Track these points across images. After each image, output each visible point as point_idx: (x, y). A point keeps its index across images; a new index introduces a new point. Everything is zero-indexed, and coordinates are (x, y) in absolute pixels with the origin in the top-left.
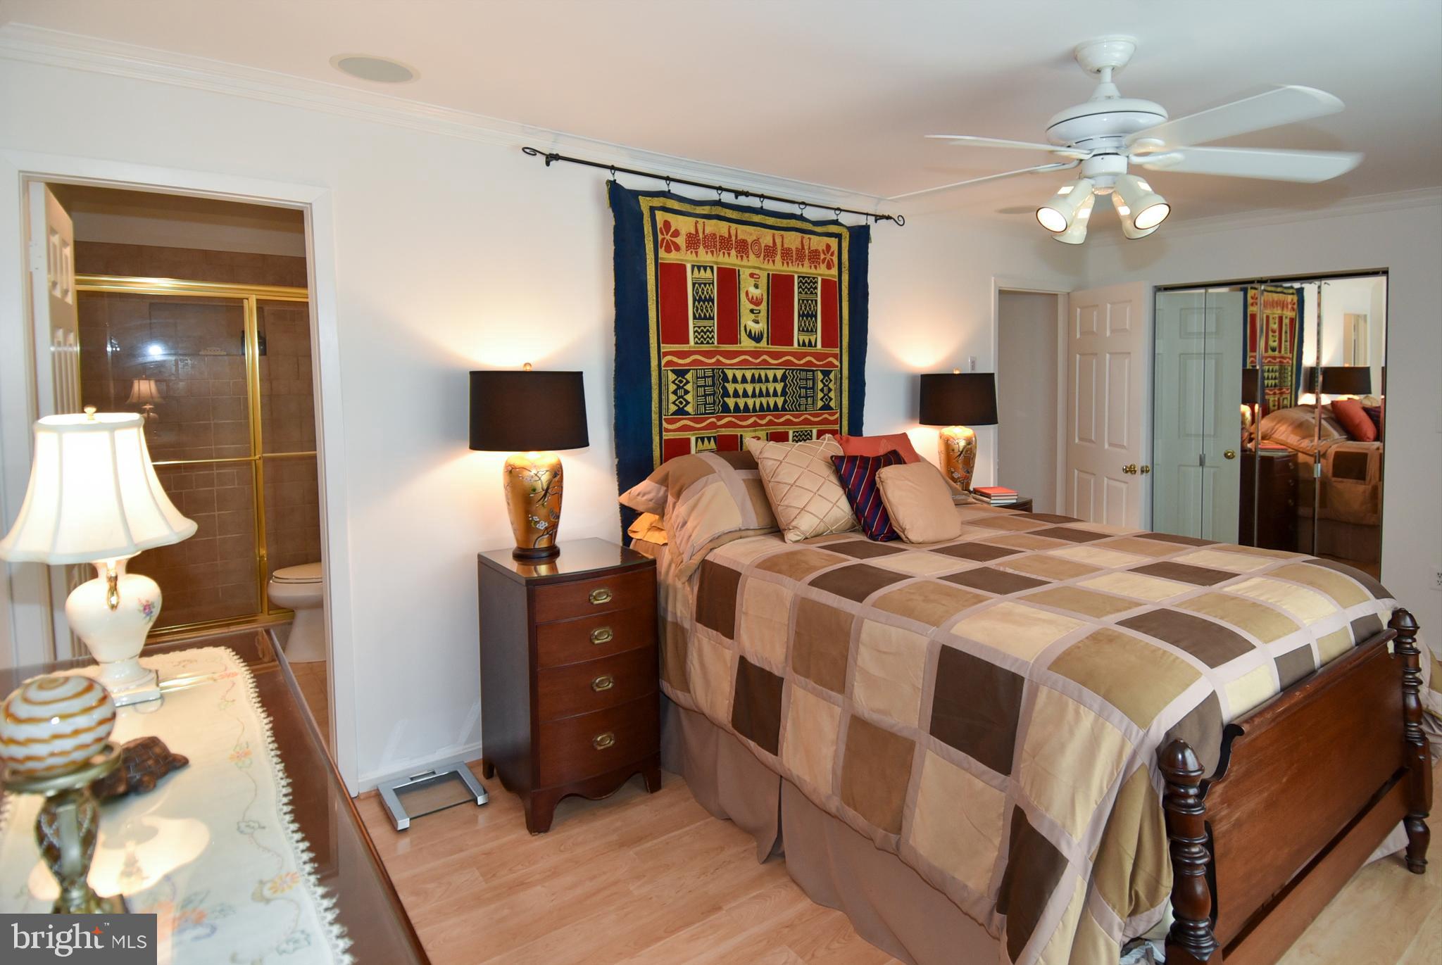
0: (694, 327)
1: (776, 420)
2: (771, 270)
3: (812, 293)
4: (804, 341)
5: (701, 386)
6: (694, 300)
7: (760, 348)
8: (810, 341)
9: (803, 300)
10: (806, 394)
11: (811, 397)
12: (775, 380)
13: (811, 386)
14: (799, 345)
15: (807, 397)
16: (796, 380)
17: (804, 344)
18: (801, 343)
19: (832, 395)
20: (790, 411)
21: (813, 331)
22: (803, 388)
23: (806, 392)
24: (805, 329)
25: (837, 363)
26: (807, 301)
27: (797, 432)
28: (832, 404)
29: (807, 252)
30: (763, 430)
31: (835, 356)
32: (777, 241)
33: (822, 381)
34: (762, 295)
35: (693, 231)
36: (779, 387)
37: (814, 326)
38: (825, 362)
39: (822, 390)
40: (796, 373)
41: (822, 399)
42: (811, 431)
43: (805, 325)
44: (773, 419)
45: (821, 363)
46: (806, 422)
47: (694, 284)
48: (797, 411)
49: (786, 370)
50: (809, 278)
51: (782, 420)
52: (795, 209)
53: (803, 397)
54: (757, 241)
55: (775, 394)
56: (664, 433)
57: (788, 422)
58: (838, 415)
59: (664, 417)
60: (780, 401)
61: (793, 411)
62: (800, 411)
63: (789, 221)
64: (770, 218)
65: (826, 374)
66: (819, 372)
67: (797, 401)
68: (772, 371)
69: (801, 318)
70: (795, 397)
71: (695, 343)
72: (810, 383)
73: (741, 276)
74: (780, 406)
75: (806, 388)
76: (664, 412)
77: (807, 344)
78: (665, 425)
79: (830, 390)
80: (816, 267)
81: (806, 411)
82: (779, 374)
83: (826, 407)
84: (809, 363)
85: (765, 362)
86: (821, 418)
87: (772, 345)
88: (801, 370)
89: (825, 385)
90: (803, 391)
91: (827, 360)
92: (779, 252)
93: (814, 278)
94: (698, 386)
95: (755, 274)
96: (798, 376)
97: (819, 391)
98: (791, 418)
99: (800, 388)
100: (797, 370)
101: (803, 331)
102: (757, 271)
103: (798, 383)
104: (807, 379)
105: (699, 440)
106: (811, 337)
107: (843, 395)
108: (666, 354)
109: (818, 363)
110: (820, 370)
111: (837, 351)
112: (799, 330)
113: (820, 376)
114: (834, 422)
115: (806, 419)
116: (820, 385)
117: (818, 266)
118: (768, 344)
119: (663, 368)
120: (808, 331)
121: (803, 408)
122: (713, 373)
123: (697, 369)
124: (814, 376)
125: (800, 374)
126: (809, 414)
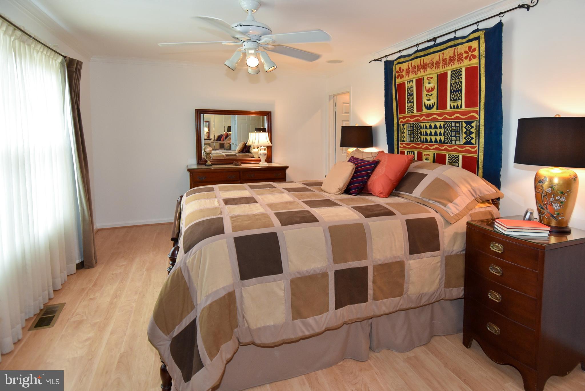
0: (407, 107)
1: (440, 148)
2: (437, 73)
3: (458, 78)
4: (454, 106)
5: (409, 130)
6: (408, 95)
7: (432, 112)
8: (457, 105)
9: (454, 84)
10: (456, 135)
11: (458, 136)
12: (440, 127)
13: (458, 130)
14: (451, 108)
15: (456, 137)
16: (449, 127)
17: (454, 108)
18: (452, 107)
19: (473, 136)
20: (446, 144)
21: (460, 99)
22: (454, 131)
23: (456, 134)
24: (455, 99)
25: (477, 116)
26: (456, 83)
27: (450, 155)
28: (473, 141)
29: (456, 56)
30: (432, 152)
31: (475, 112)
32: (440, 57)
33: (465, 127)
34: (434, 86)
35: (407, 68)
36: (442, 131)
37: (460, 96)
38: (467, 116)
39: (465, 133)
40: (449, 123)
41: (465, 138)
42: (458, 156)
43: (455, 97)
44: (439, 147)
45: (465, 117)
46: (456, 150)
47: (408, 89)
48: (450, 144)
49: (445, 122)
50: (457, 70)
51: (443, 148)
52: (452, 36)
53: (453, 137)
54: (432, 61)
55: (440, 134)
56: (400, 148)
57: (446, 150)
58: (477, 148)
59: (400, 142)
60: (443, 138)
61: (448, 144)
62: (451, 144)
63: (447, 44)
64: (438, 47)
65: (469, 123)
66: (463, 122)
67: (450, 138)
68: (439, 123)
69: (452, 93)
70: (449, 136)
71: (408, 113)
72: (458, 129)
73: (424, 80)
74: (443, 141)
75: (456, 132)
76: (400, 140)
77: (456, 107)
78: (400, 145)
79: (471, 133)
80: (461, 63)
81: (455, 144)
82: (442, 124)
83: (469, 143)
84: (457, 118)
85: (435, 119)
86: (464, 149)
87: (439, 110)
88: (451, 122)
89: (467, 130)
90: (454, 133)
91: (469, 115)
92: (441, 62)
93: (460, 69)
94: (408, 131)
95: (429, 77)
96: (450, 125)
97: (463, 133)
98: (447, 147)
99: (451, 131)
100: (449, 122)
101: (454, 100)
102: (431, 76)
103: (450, 129)
104: (456, 127)
105: (408, 152)
106: (458, 103)
107: (480, 136)
108: (400, 118)
109: (463, 117)
110: (464, 121)
111: (477, 109)
112: (451, 100)
113: (464, 125)
114: (474, 152)
115: (456, 149)
116: (464, 130)
117: (462, 62)
118: (437, 109)
119: (399, 124)
120: (456, 100)
121: (454, 142)
122: (413, 125)
123: (408, 124)
124: (460, 125)
125: (451, 124)
126: (458, 146)
